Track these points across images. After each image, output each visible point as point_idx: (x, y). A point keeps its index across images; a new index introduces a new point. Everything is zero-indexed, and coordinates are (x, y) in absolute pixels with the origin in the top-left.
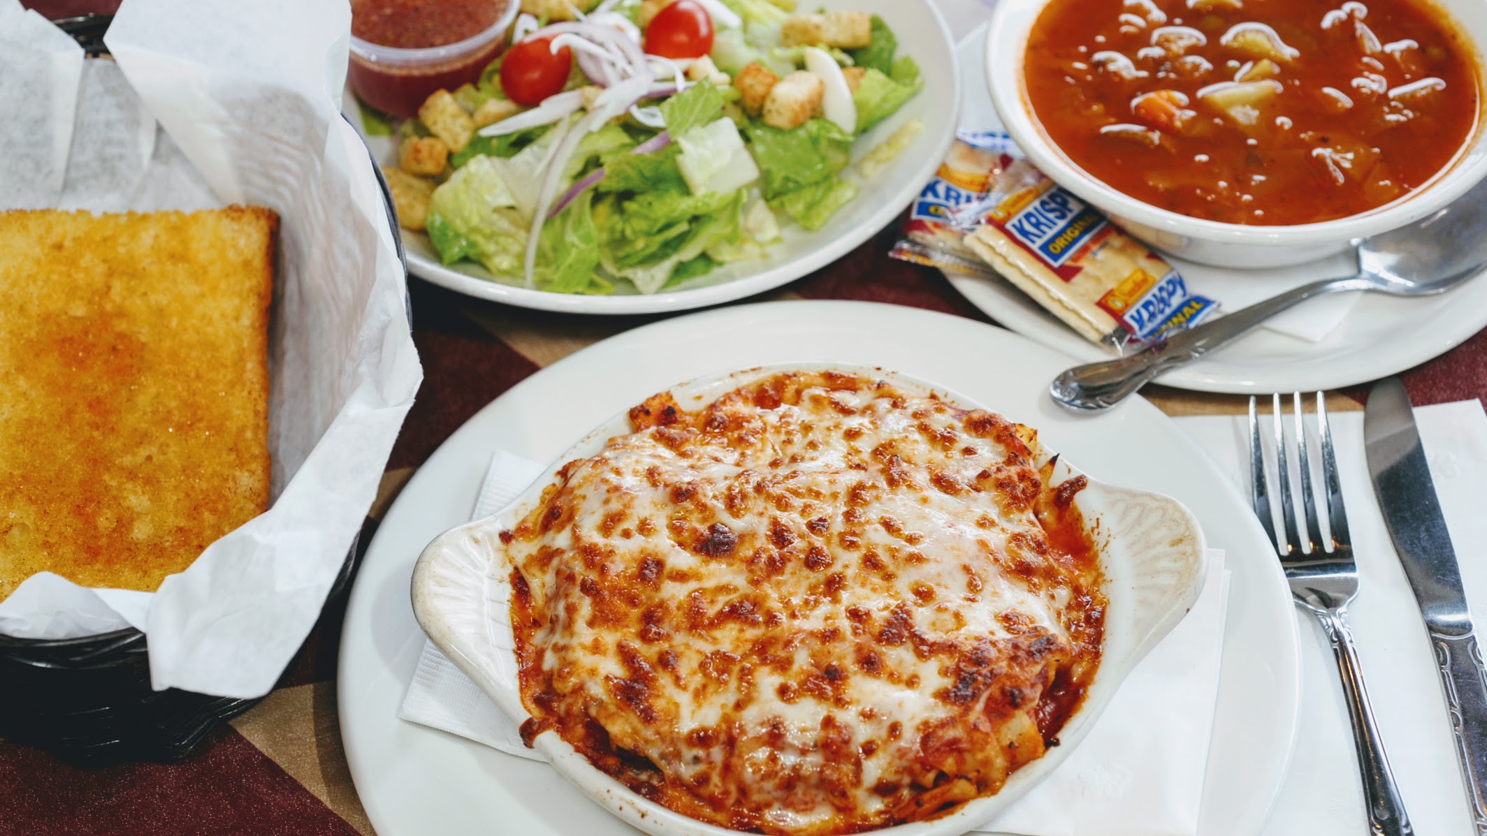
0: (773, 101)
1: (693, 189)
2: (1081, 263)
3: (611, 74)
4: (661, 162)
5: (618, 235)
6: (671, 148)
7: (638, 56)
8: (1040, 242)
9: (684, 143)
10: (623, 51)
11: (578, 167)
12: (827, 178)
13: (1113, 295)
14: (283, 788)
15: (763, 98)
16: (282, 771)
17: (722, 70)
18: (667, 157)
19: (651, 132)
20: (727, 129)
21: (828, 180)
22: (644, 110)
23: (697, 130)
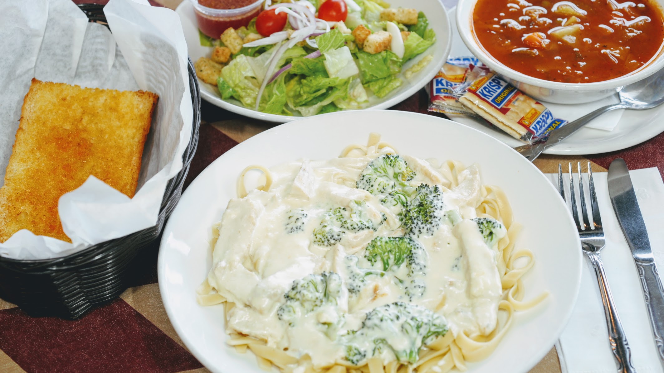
0: (368, 41)
1: (330, 76)
2: (509, 107)
3: (300, 25)
4: (317, 63)
5: (298, 93)
6: (321, 57)
7: (312, 19)
8: (491, 99)
9: (327, 56)
10: (307, 16)
11: (283, 63)
12: (389, 76)
13: (524, 119)
15: (364, 40)
17: (348, 28)
18: (320, 61)
19: (314, 50)
20: (346, 52)
21: (390, 77)
22: (311, 40)
23: (333, 51)
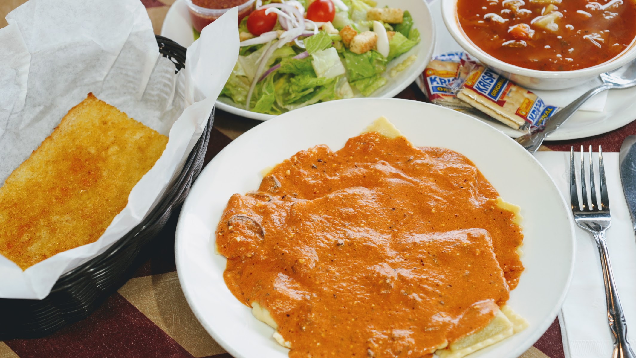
0: (354, 42)
1: (317, 75)
2: (505, 99)
3: (289, 25)
4: (305, 63)
5: (287, 91)
6: (309, 58)
7: (301, 19)
8: (487, 92)
9: (314, 56)
10: (296, 17)
11: (273, 62)
12: (375, 75)
13: (520, 110)
14: (138, 317)
15: (350, 40)
16: (138, 310)
17: (335, 28)
18: (308, 61)
19: (302, 50)
20: (333, 52)
21: (375, 76)
22: (300, 41)
23: (320, 51)
